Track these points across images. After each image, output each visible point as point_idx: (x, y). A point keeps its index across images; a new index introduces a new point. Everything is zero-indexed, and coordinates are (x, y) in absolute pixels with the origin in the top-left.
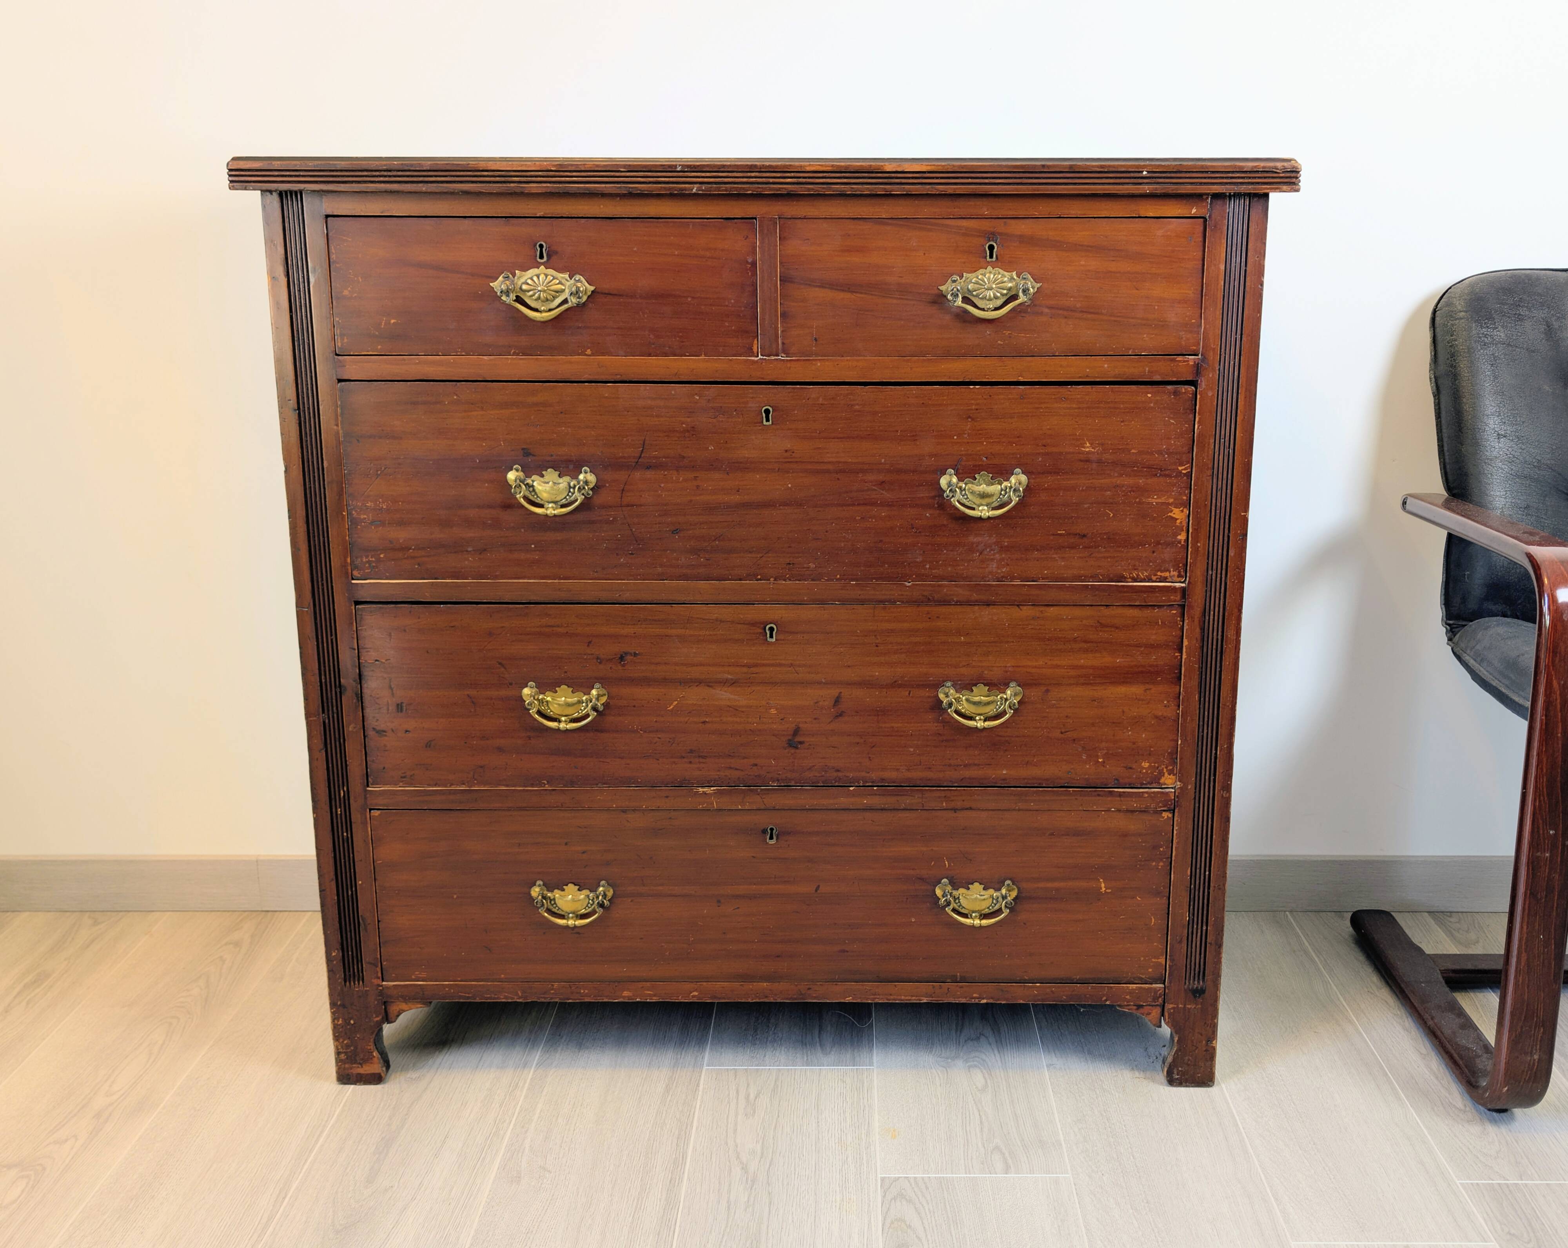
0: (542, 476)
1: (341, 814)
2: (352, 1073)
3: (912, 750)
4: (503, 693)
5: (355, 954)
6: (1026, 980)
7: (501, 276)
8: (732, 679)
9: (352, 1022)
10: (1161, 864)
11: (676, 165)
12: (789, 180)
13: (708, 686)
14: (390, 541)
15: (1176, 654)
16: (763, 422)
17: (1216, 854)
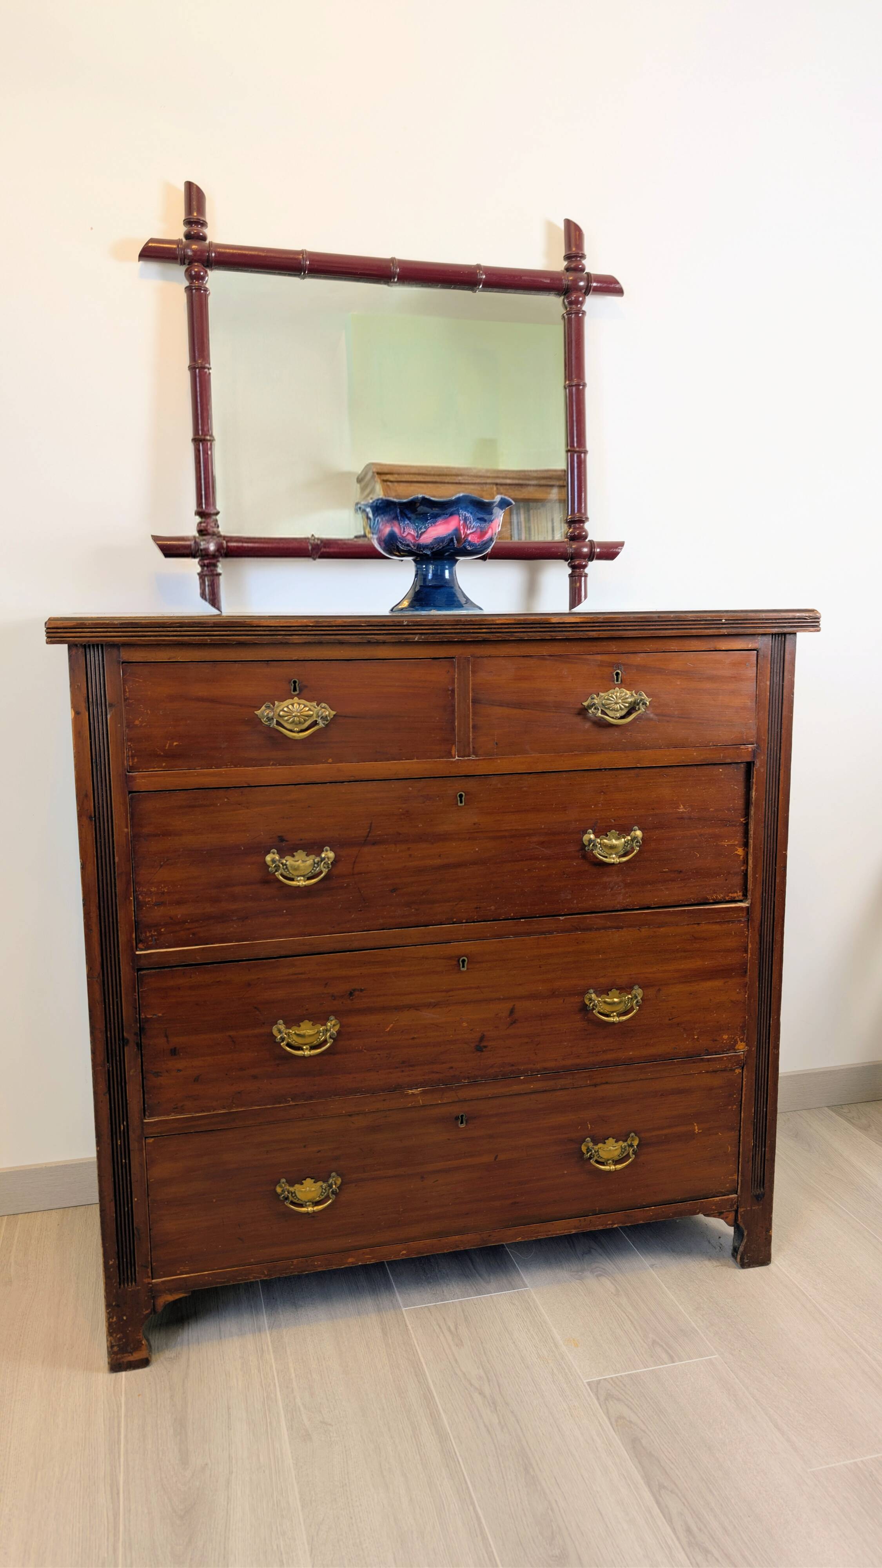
0: (293, 856)
1: (121, 1145)
2: (123, 1362)
3: (566, 1044)
4: (257, 1031)
5: (129, 1261)
6: (644, 1205)
7: (264, 706)
8: (434, 1002)
9: (125, 1318)
10: (735, 1107)
11: (403, 621)
12: (484, 630)
13: (417, 1010)
14: (170, 917)
15: (744, 955)
16: (458, 804)
17: (770, 1095)
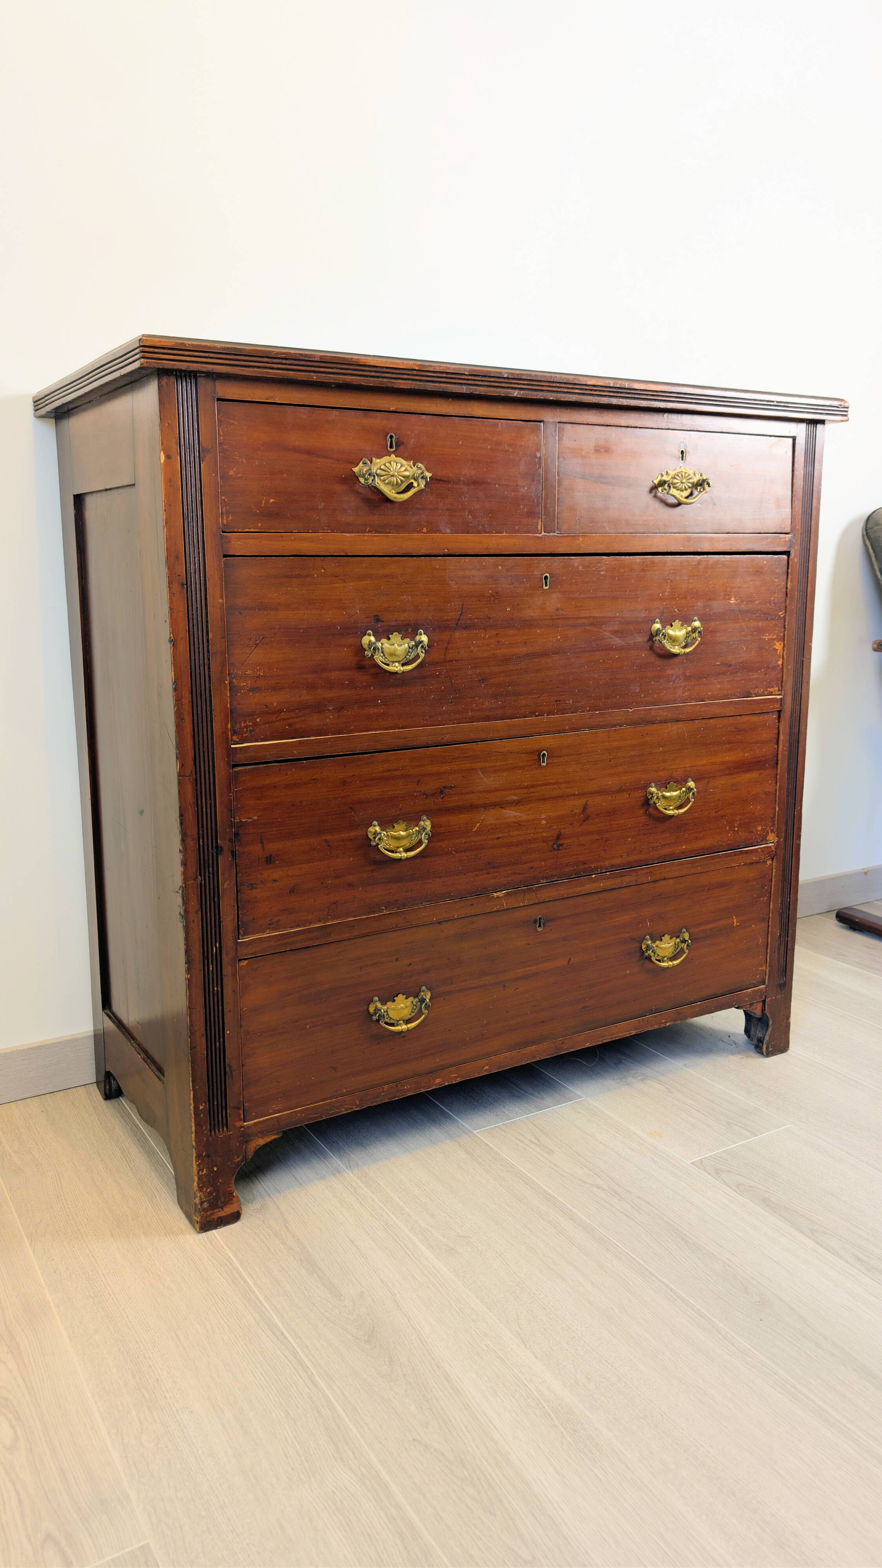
0: (389, 639)
1: (213, 970)
2: (213, 1218)
3: (630, 839)
4: (353, 834)
5: (220, 1103)
6: (691, 1001)
7: (361, 463)
8: (517, 800)
9: (215, 1169)
10: (766, 898)
13: (501, 807)
14: (266, 705)
15: (777, 746)
16: (543, 587)
17: (793, 885)
